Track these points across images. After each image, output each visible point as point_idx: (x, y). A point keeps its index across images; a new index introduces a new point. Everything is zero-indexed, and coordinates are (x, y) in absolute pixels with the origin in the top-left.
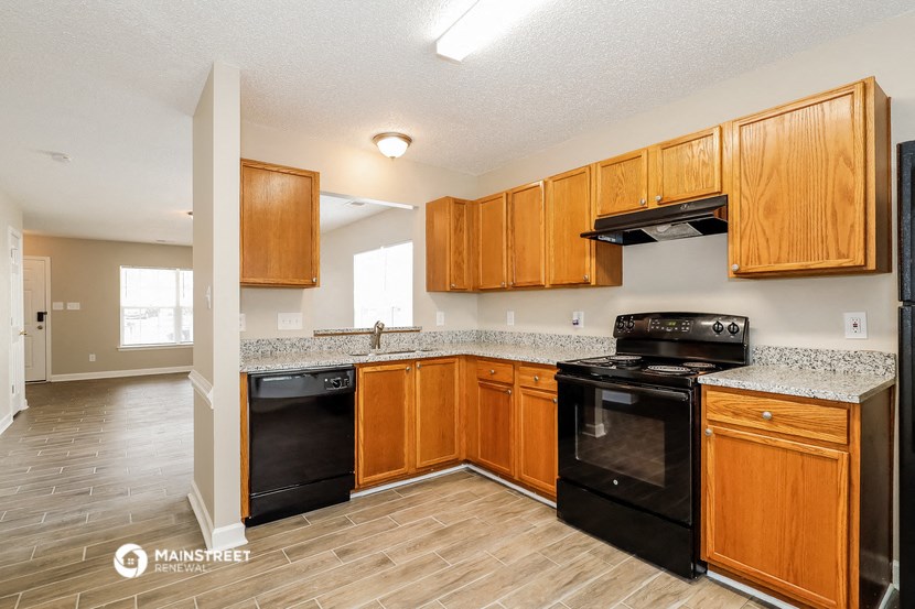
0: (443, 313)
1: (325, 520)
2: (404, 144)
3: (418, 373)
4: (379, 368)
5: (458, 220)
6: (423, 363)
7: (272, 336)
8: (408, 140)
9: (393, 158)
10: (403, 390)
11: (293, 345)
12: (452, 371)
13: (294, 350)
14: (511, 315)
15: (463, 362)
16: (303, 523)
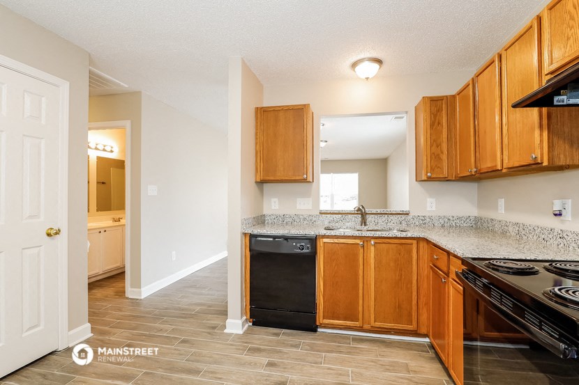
0: (433, 200)
1: (290, 338)
2: (376, 66)
3: (373, 248)
4: (336, 241)
5: (435, 116)
6: (377, 241)
7: (292, 212)
8: (379, 61)
9: (367, 78)
10: (358, 260)
11: (305, 219)
12: (410, 252)
13: (305, 222)
14: (502, 202)
15: (425, 244)
16: (277, 335)
